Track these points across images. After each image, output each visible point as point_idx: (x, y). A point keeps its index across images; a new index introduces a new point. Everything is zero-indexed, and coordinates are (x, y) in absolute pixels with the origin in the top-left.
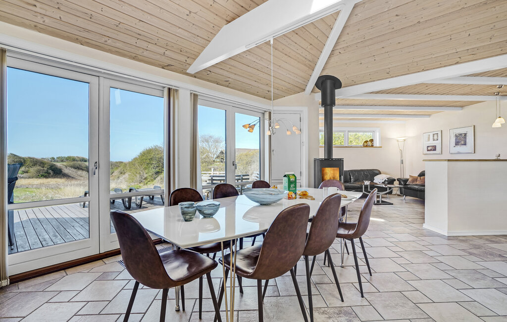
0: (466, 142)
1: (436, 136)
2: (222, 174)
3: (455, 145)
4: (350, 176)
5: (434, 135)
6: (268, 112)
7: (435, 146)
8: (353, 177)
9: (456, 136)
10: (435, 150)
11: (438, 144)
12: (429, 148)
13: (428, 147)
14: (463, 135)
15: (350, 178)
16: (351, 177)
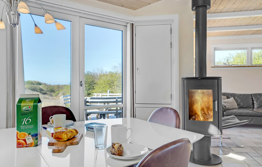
2: (119, 95)
4: (253, 100)
6: (129, 24)
8: (257, 101)
15: (253, 104)
16: (255, 102)
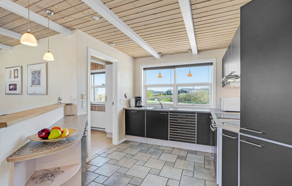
0: (39, 81)
1: (16, 71)
3: (31, 84)
5: (15, 70)
7: (16, 84)
9: (33, 73)
10: (15, 89)
11: (17, 81)
12: (11, 87)
13: (10, 85)
14: (38, 72)
